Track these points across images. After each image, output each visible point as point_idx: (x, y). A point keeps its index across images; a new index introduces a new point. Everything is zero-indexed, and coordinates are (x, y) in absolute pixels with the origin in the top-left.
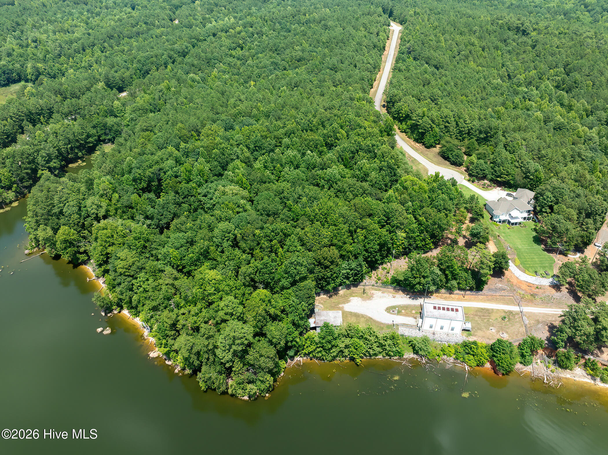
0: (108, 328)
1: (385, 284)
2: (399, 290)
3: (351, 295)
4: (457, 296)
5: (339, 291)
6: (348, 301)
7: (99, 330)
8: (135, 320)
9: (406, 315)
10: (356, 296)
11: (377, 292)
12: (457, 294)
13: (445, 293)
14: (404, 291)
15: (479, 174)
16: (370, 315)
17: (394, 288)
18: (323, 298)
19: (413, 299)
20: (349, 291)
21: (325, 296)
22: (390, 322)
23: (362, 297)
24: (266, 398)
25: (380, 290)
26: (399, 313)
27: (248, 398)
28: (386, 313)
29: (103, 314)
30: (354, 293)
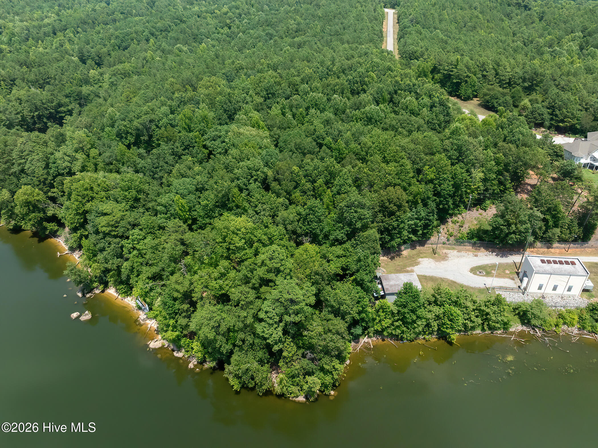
0: (87, 312)
1: (460, 241)
2: (479, 247)
3: (419, 255)
4: (558, 251)
5: (402, 251)
6: (417, 264)
7: (75, 315)
8: (126, 300)
9: (499, 276)
10: (426, 257)
11: (452, 251)
12: (557, 248)
13: (541, 248)
14: (487, 248)
15: (537, 120)
16: (452, 278)
17: (474, 245)
18: (384, 260)
19: (502, 257)
20: (414, 252)
21: (385, 258)
22: (482, 286)
23: (433, 258)
24: (331, 398)
25: (453, 249)
26: (488, 274)
27: (304, 400)
28: (472, 275)
29: (80, 295)
30: (421, 253)
